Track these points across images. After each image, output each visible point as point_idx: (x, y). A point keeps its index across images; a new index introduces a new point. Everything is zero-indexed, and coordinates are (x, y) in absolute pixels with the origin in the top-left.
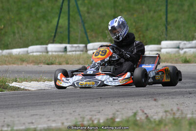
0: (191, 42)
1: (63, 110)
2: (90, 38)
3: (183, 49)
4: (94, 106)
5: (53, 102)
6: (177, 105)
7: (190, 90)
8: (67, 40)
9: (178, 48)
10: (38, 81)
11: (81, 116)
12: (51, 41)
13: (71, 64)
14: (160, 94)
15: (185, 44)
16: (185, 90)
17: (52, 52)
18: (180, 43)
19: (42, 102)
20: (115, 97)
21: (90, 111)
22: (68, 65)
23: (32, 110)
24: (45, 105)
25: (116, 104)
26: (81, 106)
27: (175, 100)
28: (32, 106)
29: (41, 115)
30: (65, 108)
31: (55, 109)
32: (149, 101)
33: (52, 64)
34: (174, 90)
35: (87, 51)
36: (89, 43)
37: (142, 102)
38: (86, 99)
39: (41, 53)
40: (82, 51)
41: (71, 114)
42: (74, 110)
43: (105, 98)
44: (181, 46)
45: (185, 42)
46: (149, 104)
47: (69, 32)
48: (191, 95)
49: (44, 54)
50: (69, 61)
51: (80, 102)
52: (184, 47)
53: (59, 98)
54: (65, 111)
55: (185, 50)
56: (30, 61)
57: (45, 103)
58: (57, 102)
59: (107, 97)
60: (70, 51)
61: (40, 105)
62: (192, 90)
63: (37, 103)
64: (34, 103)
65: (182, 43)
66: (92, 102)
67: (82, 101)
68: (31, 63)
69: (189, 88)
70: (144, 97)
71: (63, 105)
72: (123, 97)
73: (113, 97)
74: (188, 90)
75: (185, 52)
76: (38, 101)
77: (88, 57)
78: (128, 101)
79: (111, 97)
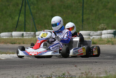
0: (97, 32)
1: (21, 72)
2: (37, 29)
3: (92, 36)
4: (39, 69)
5: (15, 66)
6: (89, 69)
7: (96, 60)
8: (24, 30)
9: (89, 35)
10: (6, 54)
11: (32, 75)
12: (14, 30)
13: (26, 44)
14: (78, 62)
15: (93, 33)
16: (93, 60)
17: (15, 36)
18: (90, 32)
19: (9, 67)
20: (52, 64)
21: (37, 72)
22: (24, 45)
23: (2, 71)
24: (10, 68)
25: (52, 68)
26: (32, 69)
27: (87, 66)
28: (2, 68)
29: (7, 74)
30: (22, 70)
31: (16, 71)
32: (72, 66)
33: (15, 43)
34: (87, 60)
35: (35, 36)
36: (37, 31)
37: (68, 67)
38: (35, 65)
39: (8, 37)
40: (33, 36)
41: (26, 74)
42: (27, 71)
43: (46, 64)
44: (91, 34)
45: (94, 32)
46: (72, 69)
47: (25, 25)
48: (97, 63)
49: (10, 37)
50: (25, 42)
51: (31, 66)
52: (93, 35)
53: (19, 64)
54: (22, 72)
55: (93, 37)
56: (2, 42)
57: (11, 67)
58: (17, 66)
59: (47, 64)
60: (25, 36)
61: (7, 68)
62: (97, 60)
63: (6, 67)
64: (4, 67)
65: (92, 33)
66: (38, 67)
67: (32, 66)
68: (2, 43)
69: (96, 59)
70: (69, 64)
71: (21, 68)
72: (57, 64)
73: (51, 64)
74: (95, 60)
75: (94, 38)
76: (6, 66)
77: (36, 40)
78: (60, 66)
79: (49, 64)
